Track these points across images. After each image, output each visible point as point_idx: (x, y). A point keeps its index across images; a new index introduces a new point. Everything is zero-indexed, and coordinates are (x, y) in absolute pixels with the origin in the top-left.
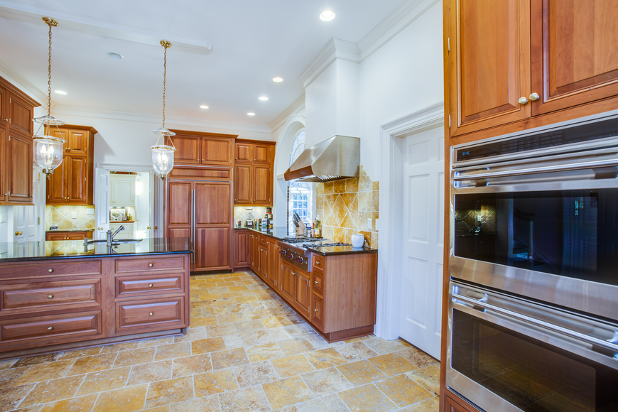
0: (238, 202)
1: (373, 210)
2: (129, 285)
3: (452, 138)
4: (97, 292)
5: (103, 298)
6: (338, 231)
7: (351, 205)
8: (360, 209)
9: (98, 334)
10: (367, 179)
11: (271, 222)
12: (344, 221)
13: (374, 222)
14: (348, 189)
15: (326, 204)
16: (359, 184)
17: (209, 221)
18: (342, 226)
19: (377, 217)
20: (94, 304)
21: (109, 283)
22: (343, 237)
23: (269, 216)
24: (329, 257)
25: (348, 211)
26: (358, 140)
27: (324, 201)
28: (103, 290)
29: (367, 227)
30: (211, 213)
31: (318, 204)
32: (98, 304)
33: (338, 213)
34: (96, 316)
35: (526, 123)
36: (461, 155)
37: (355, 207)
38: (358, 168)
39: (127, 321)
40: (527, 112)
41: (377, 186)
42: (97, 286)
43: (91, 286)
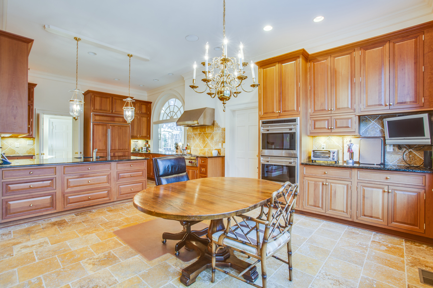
0: (133, 137)
1: (222, 140)
2: (122, 176)
3: (261, 118)
4: (109, 180)
5: (112, 182)
6: (202, 150)
7: (210, 138)
8: (215, 139)
9: (110, 200)
10: (218, 127)
11: (149, 149)
12: (206, 145)
13: (222, 145)
14: (208, 131)
15: (193, 137)
16: (214, 129)
17: (117, 148)
18: (204, 147)
19: (224, 142)
20: (107, 185)
21: (114, 175)
22: (205, 153)
23: (147, 146)
24: (209, 159)
25: (208, 141)
26: (214, 109)
27: (192, 136)
28: (112, 179)
29: (219, 146)
30: (118, 143)
31: (188, 138)
32: (109, 185)
33: (201, 141)
34: (109, 191)
35: (278, 117)
36: (263, 123)
37: (212, 138)
38: (214, 121)
39: (122, 193)
40: (278, 115)
41: (224, 130)
42: (109, 176)
43: (106, 176)
